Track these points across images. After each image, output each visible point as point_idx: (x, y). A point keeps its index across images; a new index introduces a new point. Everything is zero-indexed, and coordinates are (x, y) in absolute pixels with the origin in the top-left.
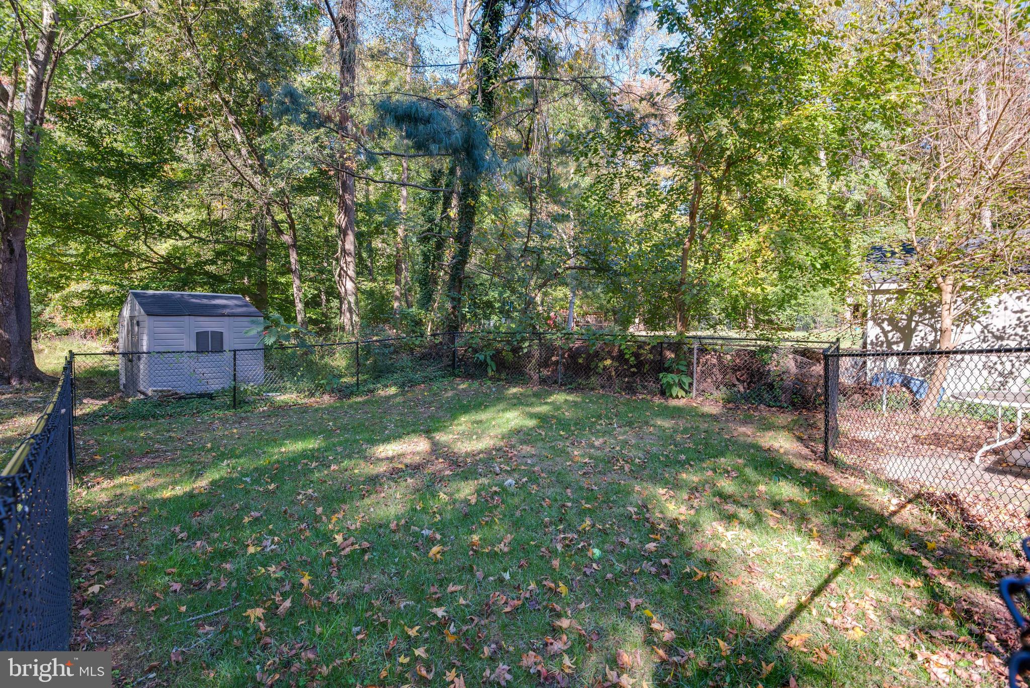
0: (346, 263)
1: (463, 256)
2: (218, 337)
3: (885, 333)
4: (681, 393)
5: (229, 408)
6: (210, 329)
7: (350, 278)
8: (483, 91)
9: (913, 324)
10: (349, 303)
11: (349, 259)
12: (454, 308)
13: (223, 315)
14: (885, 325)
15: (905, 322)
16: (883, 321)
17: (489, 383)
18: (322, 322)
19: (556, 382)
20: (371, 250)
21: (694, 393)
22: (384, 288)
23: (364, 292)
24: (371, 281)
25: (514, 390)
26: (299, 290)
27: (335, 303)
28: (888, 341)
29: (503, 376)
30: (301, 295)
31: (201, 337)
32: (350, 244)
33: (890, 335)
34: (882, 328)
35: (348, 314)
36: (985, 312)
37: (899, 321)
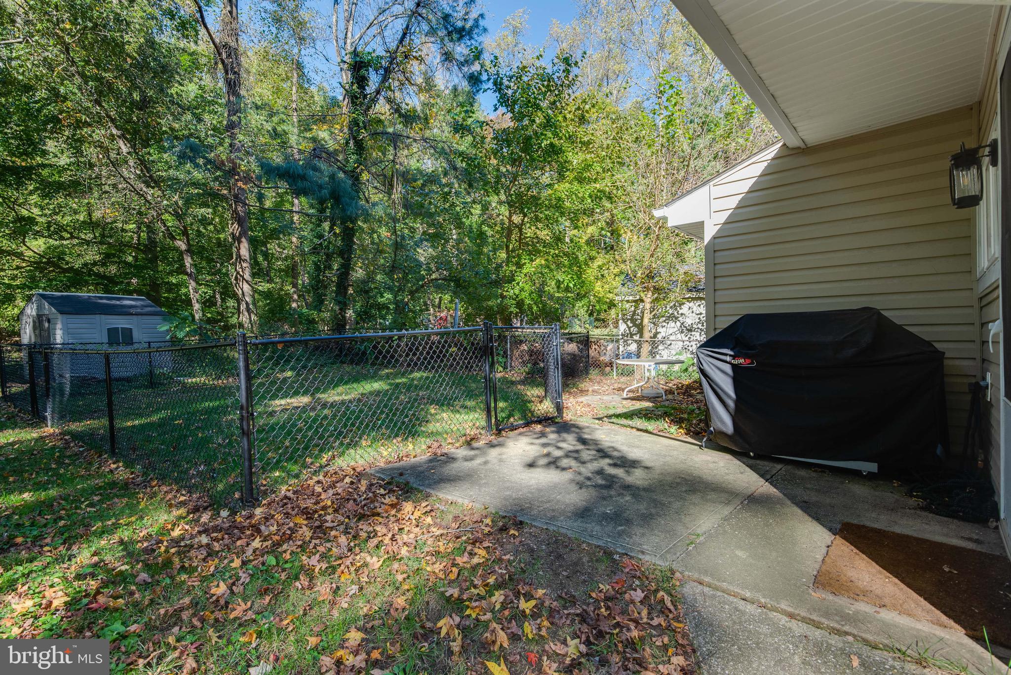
0: (241, 268)
1: (346, 269)
2: (128, 333)
3: (629, 328)
4: (500, 369)
5: (146, 387)
6: (120, 326)
7: (247, 282)
8: (355, 138)
10: (247, 303)
11: (244, 265)
12: (340, 309)
13: (132, 314)
14: (629, 323)
16: (628, 320)
17: (369, 367)
18: (220, 321)
20: (266, 255)
21: (509, 369)
22: (282, 290)
23: (260, 293)
24: (268, 282)
25: (387, 371)
26: (194, 291)
27: (231, 303)
28: (630, 333)
30: (197, 296)
31: (112, 333)
32: (245, 250)
35: (246, 314)
36: (682, 314)
37: (636, 320)
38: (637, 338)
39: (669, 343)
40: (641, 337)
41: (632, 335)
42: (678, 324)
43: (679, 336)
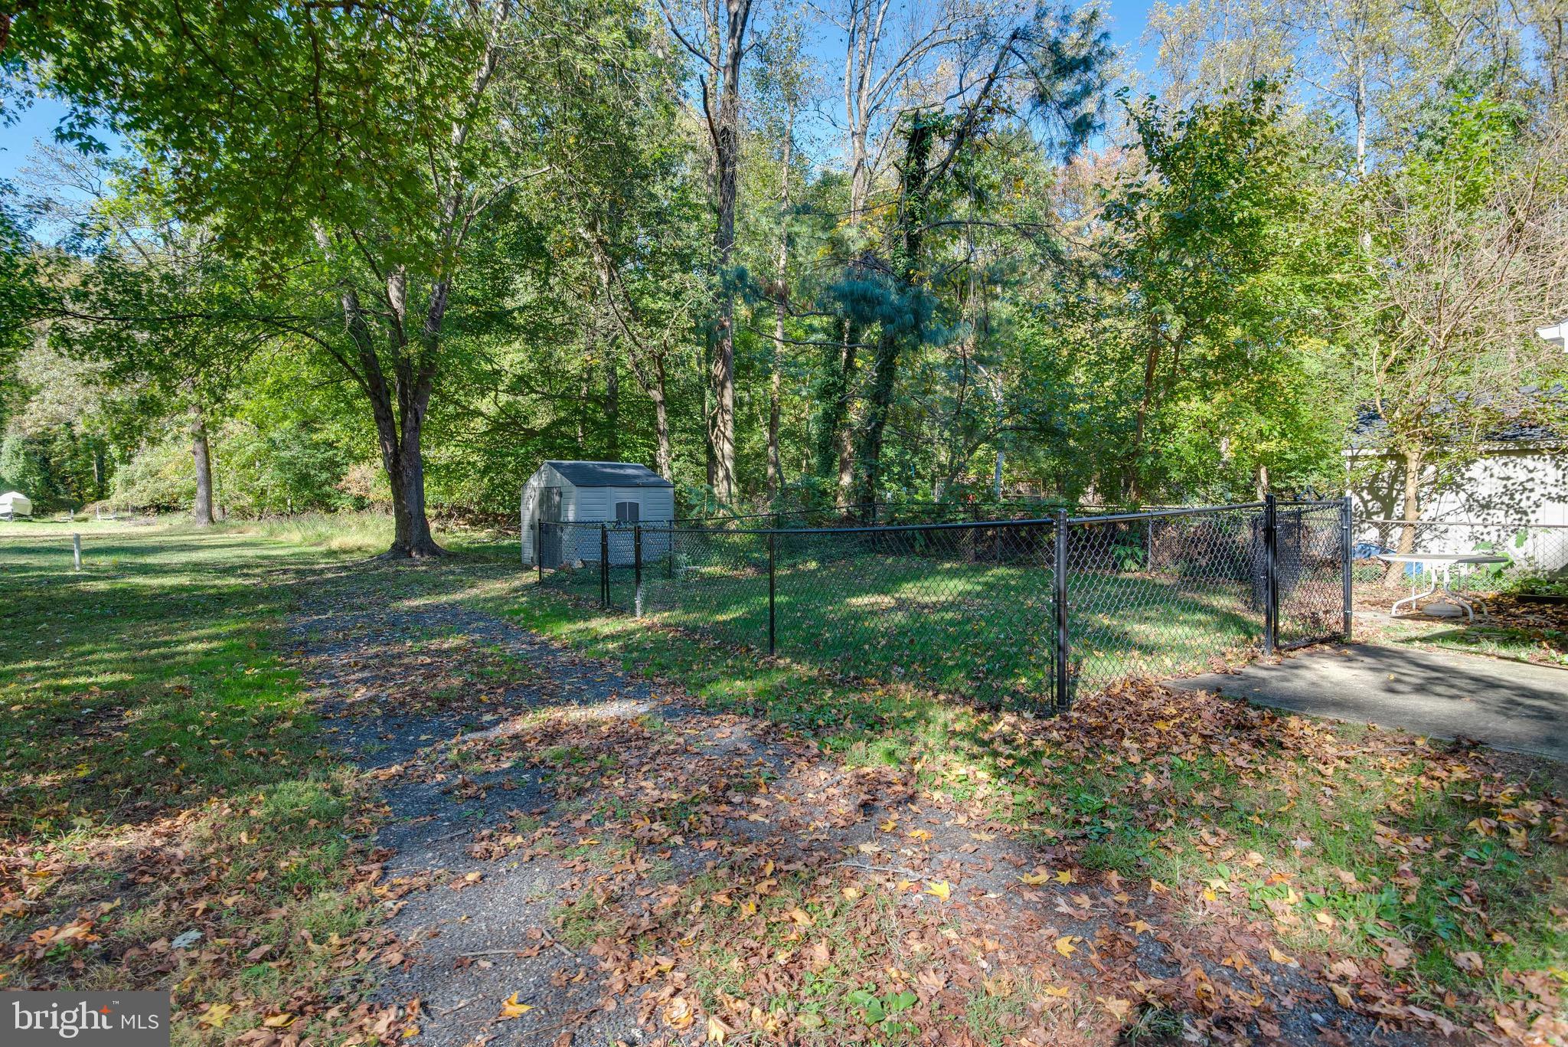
0: (723, 421)
2: (634, 509)
3: (1365, 503)
4: (1135, 567)
6: (625, 501)
8: (908, 234)
9: (1395, 493)
10: (727, 469)
11: (726, 417)
13: (638, 486)
14: (1365, 494)
15: (1385, 491)
16: (1363, 489)
17: (918, 559)
19: (995, 557)
21: (1149, 567)
25: (947, 566)
28: (1367, 511)
29: (933, 551)
31: (621, 507)
32: (728, 398)
33: (1370, 505)
34: (1362, 498)
36: (1470, 479)
37: (1379, 489)
38: (1380, 519)
39: (1442, 528)
40: (1388, 516)
41: (1369, 514)
42: (1463, 496)
43: (1464, 517)
